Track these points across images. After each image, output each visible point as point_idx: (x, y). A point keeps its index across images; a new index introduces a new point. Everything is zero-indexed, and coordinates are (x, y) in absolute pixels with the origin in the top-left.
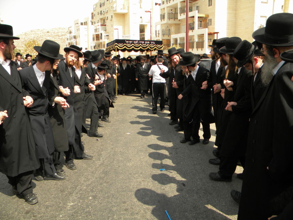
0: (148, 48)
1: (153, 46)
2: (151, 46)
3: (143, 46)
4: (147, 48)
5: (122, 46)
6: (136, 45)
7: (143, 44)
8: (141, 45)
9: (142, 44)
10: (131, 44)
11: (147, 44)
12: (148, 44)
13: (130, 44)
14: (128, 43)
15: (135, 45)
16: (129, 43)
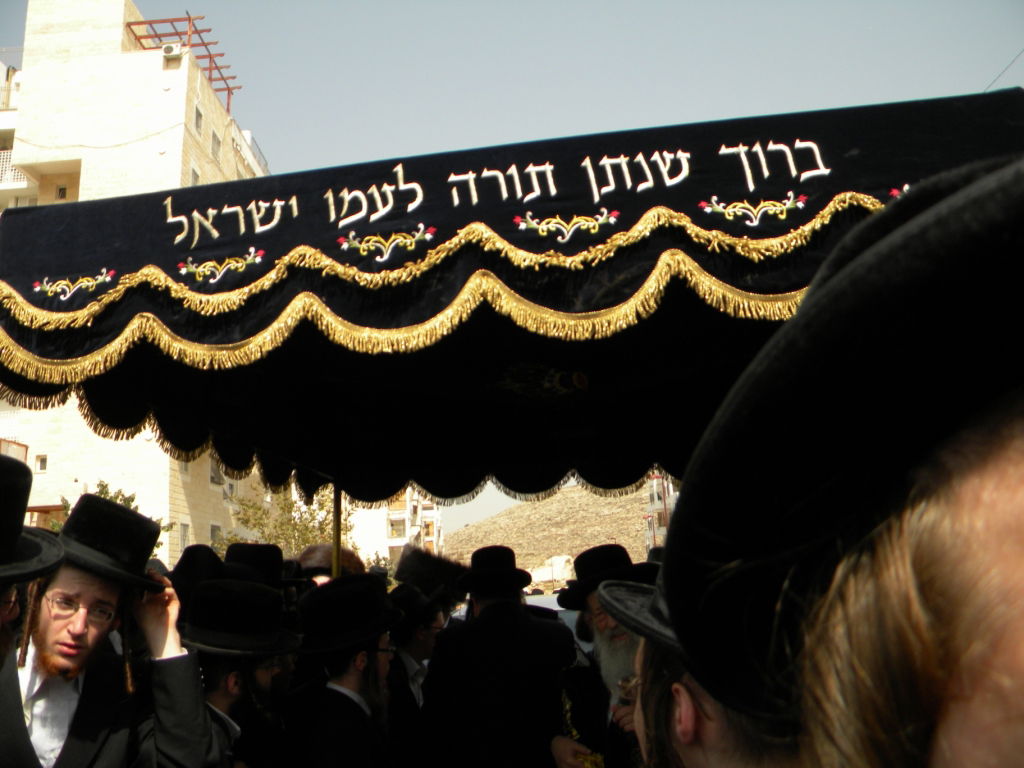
0: (678, 285)
1: (796, 218)
2: (737, 227)
3: (522, 258)
4: (654, 284)
5: (82, 316)
6: (367, 263)
7: (544, 208)
8: (494, 241)
9: (501, 213)
10: (275, 245)
11: (629, 206)
12: (660, 195)
13: (254, 257)
14: (208, 249)
15: (351, 258)
16: (231, 242)
